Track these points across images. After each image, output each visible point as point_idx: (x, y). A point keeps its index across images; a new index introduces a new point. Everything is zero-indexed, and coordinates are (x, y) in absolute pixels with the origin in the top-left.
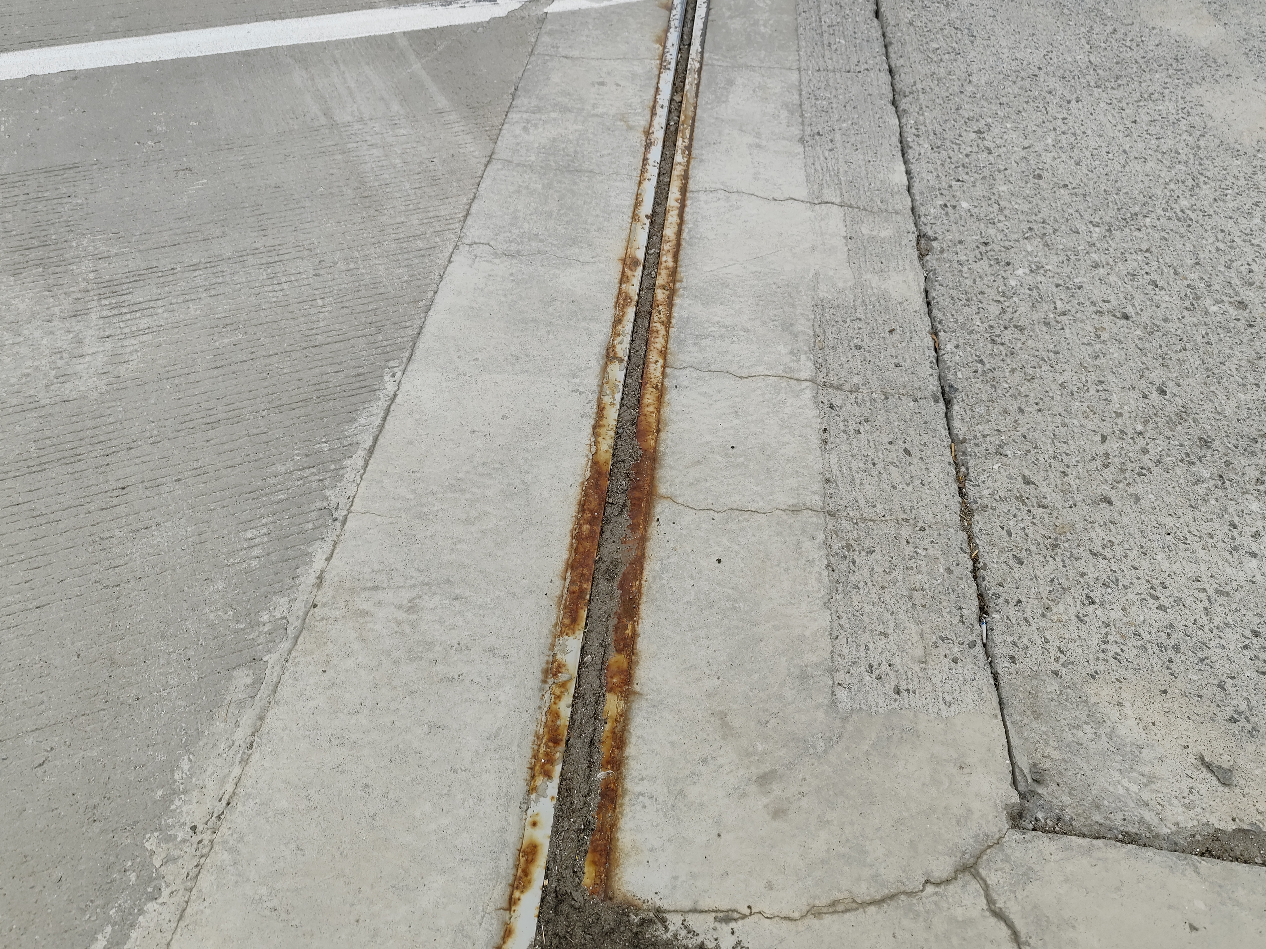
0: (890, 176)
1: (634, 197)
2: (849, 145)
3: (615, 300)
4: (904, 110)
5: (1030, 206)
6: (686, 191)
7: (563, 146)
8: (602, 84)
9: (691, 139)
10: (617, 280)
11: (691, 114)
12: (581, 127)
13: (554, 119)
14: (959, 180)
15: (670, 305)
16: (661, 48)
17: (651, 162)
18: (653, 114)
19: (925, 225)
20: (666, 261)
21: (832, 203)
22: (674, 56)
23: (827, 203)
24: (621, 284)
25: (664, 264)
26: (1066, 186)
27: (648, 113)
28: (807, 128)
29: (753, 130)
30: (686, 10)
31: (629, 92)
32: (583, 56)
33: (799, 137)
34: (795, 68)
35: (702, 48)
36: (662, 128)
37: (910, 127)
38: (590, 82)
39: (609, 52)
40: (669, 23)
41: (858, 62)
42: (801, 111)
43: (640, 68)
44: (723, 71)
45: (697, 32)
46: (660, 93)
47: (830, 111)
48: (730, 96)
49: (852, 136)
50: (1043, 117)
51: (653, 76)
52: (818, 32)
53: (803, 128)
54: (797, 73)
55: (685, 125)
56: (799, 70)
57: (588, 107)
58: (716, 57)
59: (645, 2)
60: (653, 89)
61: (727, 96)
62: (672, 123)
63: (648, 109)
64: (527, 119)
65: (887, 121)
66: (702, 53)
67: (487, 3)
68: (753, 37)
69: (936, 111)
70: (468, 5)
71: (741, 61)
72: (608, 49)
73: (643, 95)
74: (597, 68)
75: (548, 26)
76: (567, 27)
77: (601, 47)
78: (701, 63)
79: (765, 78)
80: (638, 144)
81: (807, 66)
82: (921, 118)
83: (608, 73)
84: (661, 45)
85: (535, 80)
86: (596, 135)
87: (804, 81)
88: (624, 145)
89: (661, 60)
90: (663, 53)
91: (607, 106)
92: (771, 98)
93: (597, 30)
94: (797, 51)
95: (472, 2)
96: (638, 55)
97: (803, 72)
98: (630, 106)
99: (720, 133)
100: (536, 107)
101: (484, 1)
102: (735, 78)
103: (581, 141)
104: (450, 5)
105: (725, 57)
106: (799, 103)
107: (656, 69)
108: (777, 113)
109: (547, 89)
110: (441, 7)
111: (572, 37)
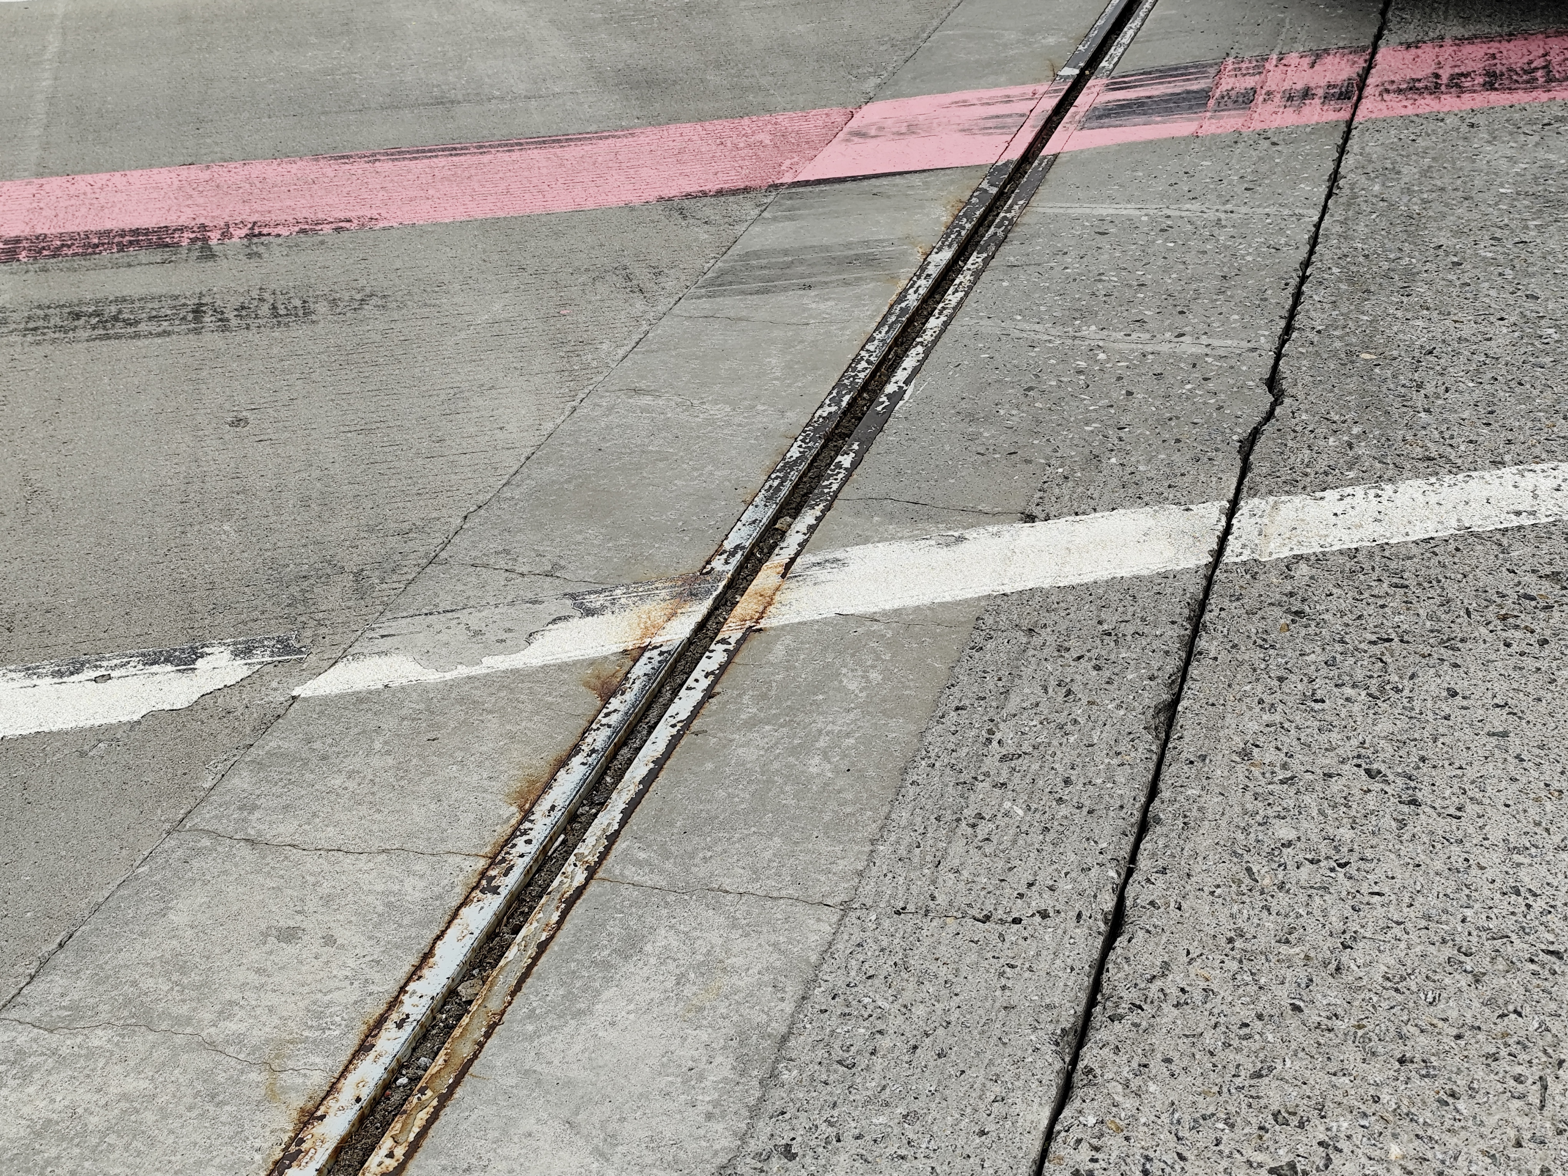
4: (1089, 1071)
7: (53, 1152)
8: (289, 935)
9: (414, 1148)
11: (466, 1050)
12: (143, 1084)
13: (91, 1054)
16: (518, 816)
18: (364, 1048)
22: (533, 849)
27: (353, 1040)
28: (764, 1127)
29: (603, 1124)
30: (656, 694)
31: (344, 965)
32: (298, 839)
33: (722, 1159)
34: (838, 900)
35: (623, 823)
36: (358, 1100)
37: (1079, 1141)
38: (263, 927)
39: (375, 827)
40: (583, 738)
41: (1030, 885)
42: (777, 1061)
43: (421, 884)
44: (634, 903)
45: (639, 769)
46: (425, 972)
47: (863, 1062)
48: (605, 995)
49: (883, 1163)
50: (1523, 1122)
51: (438, 914)
52: (965, 776)
53: (751, 1126)
54: (835, 919)
55: (429, 1093)
56: (846, 907)
57: (207, 1016)
58: (642, 855)
59: (562, 667)
60: (414, 960)
61: (598, 993)
62: (403, 1081)
63: (361, 1029)
64: (20, 1052)
65: (1019, 1107)
66: (612, 839)
67: (169, 668)
68: (774, 791)
69: (1184, 1080)
70: (122, 672)
71: (701, 871)
72: (377, 816)
73: (377, 977)
74: (311, 879)
75: (272, 742)
76: (317, 745)
77: (363, 810)
78: (592, 872)
79: (736, 934)
80: (258, 1157)
81: (877, 893)
82: (1129, 1103)
83: (327, 900)
84: (521, 807)
85: (131, 913)
86: (165, 1117)
87: (841, 946)
88: (217, 1160)
89: (493, 861)
90: (513, 836)
91: (258, 1011)
92: (714, 1008)
93: (388, 753)
94: (873, 842)
95: (134, 666)
96: (443, 840)
97: (853, 915)
98: (319, 1016)
99: (505, 1132)
100: (74, 1007)
101: (167, 661)
102: (653, 929)
103: (112, 1139)
104: (77, 671)
105: (666, 855)
106: (784, 1030)
107: (460, 891)
108: (702, 1066)
109: (138, 947)
110: (49, 680)
111: (309, 777)
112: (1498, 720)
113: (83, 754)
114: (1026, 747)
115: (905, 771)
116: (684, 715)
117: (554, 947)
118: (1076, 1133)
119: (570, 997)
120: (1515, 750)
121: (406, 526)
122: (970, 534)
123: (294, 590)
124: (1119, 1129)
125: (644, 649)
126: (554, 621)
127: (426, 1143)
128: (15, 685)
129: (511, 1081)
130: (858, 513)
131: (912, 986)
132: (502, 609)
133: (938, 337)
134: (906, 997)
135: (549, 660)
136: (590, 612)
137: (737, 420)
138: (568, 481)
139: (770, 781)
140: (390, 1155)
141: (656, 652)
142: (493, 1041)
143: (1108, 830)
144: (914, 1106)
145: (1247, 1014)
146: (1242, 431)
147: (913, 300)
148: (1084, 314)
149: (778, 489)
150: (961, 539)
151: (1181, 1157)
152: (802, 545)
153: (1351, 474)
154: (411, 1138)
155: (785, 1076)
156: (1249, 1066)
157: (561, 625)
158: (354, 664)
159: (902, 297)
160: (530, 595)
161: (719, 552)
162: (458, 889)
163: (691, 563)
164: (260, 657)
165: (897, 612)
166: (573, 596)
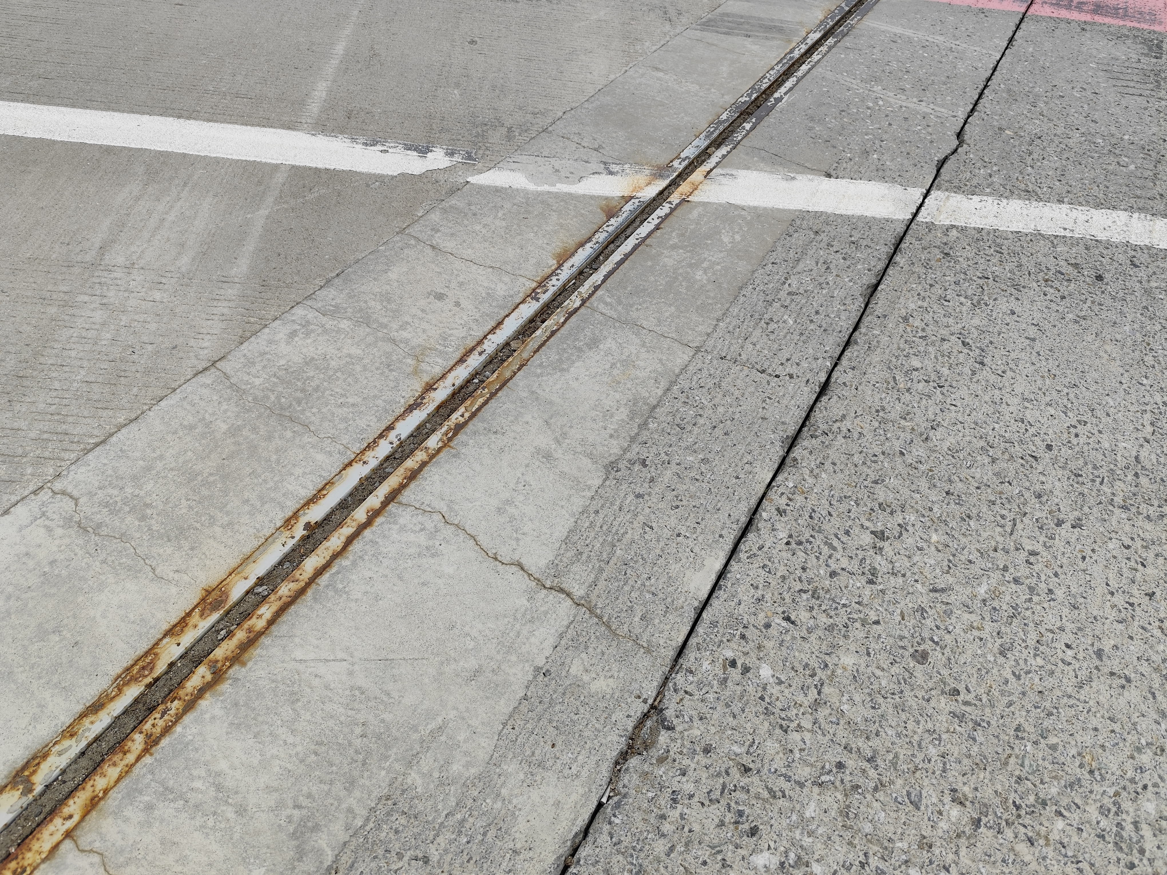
0: (688, 573)
1: (320, 486)
2: (670, 496)
3: (131, 662)
4: (795, 460)
5: (869, 713)
6: (392, 499)
7: (311, 374)
8: (440, 297)
9: (474, 415)
10: (166, 627)
11: (508, 374)
12: (359, 352)
13: (339, 331)
14: (788, 619)
15: (190, 706)
16: (556, 266)
17: (392, 436)
18: (462, 360)
19: (675, 690)
20: (260, 616)
21: (568, 595)
22: (559, 284)
23: (562, 590)
24: (165, 636)
25: (253, 621)
26: (956, 692)
27: (457, 355)
28: (636, 448)
29: (563, 426)
30: (633, 221)
31: (461, 318)
32: (454, 251)
33: (612, 459)
34: (695, 345)
35: (603, 281)
36: (454, 385)
37: (783, 494)
38: (429, 290)
39: (490, 254)
40: (594, 235)
41: (788, 360)
42: (648, 417)
43: (505, 288)
44: (600, 323)
45: (616, 257)
46: (497, 331)
47: (689, 428)
48: (577, 364)
49: (687, 480)
50: (1000, 539)
51: (510, 304)
52: (769, 298)
53: (629, 446)
54: (691, 354)
55: (486, 390)
56: (698, 349)
57: (395, 326)
58: (608, 300)
59: (592, 197)
60: (493, 324)
61: (573, 362)
62: (476, 381)
63: (462, 351)
64: (308, 322)
65: (757, 470)
66: (597, 288)
67: (415, 153)
68: (677, 283)
69: (840, 476)
70: (394, 150)
71: (634, 315)
72: (492, 249)
73: (475, 327)
74: (456, 272)
75: (453, 201)
76: (473, 208)
77: (487, 245)
78: (584, 302)
79: (643, 350)
80: (402, 401)
81: (714, 346)
82: (811, 481)
83: (461, 284)
84: (558, 262)
85: (372, 268)
86: (365, 370)
87: (691, 368)
88: (383, 397)
89: (540, 284)
90: (551, 275)
91: (418, 330)
92: (625, 384)
93: (504, 219)
94: (718, 320)
95: (400, 149)
96: (519, 269)
97: (700, 354)
98: (445, 339)
99: (516, 419)
100: (336, 306)
101: (415, 150)
102: (605, 338)
103: (339, 374)
104: (374, 145)
105: (620, 302)
106: (655, 403)
107: (521, 296)
108: (613, 410)
109: (371, 284)
110: (361, 146)
111: (466, 222)
112: (1032, 332)
113: (368, 186)
114: (801, 291)
115: (741, 288)
116: (643, 235)
117: (559, 334)
118: (781, 490)
119: (560, 361)
120: (1037, 348)
121: (536, 110)
122: (799, 177)
123: (479, 130)
124: (803, 493)
125: (632, 198)
126: (593, 174)
127: (480, 414)
128: (346, 145)
129: (525, 395)
130: (747, 154)
131: (720, 396)
132: (571, 162)
133: (805, 75)
134: (716, 401)
135: (587, 192)
136: (611, 173)
137: (701, 94)
138: (616, 106)
139: (676, 278)
140: (462, 416)
141: (638, 200)
142: (521, 373)
143: (831, 342)
144: (708, 456)
145: (878, 450)
146: (941, 156)
147: (796, 54)
148: (877, 80)
149: (712, 133)
150: (793, 178)
151: (830, 514)
152: (718, 164)
153: (988, 190)
154: (473, 410)
155: (651, 426)
156: (873, 476)
157: (596, 176)
158: (498, 172)
159: (792, 51)
160: (585, 158)
161: (678, 157)
162: (521, 295)
163: (663, 160)
164: (457, 158)
165: (755, 208)
166: (605, 163)
